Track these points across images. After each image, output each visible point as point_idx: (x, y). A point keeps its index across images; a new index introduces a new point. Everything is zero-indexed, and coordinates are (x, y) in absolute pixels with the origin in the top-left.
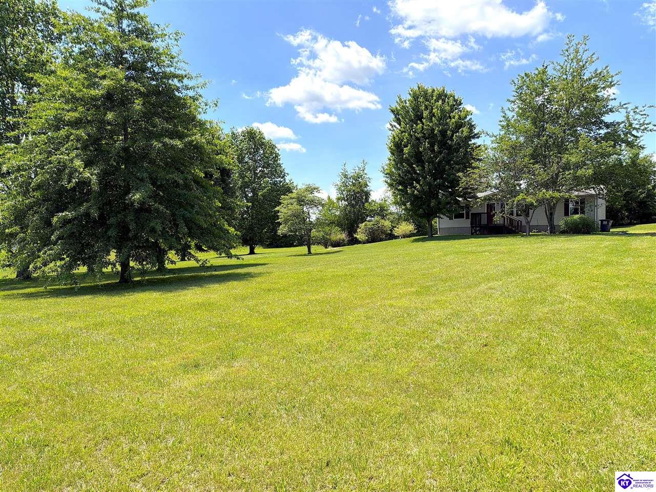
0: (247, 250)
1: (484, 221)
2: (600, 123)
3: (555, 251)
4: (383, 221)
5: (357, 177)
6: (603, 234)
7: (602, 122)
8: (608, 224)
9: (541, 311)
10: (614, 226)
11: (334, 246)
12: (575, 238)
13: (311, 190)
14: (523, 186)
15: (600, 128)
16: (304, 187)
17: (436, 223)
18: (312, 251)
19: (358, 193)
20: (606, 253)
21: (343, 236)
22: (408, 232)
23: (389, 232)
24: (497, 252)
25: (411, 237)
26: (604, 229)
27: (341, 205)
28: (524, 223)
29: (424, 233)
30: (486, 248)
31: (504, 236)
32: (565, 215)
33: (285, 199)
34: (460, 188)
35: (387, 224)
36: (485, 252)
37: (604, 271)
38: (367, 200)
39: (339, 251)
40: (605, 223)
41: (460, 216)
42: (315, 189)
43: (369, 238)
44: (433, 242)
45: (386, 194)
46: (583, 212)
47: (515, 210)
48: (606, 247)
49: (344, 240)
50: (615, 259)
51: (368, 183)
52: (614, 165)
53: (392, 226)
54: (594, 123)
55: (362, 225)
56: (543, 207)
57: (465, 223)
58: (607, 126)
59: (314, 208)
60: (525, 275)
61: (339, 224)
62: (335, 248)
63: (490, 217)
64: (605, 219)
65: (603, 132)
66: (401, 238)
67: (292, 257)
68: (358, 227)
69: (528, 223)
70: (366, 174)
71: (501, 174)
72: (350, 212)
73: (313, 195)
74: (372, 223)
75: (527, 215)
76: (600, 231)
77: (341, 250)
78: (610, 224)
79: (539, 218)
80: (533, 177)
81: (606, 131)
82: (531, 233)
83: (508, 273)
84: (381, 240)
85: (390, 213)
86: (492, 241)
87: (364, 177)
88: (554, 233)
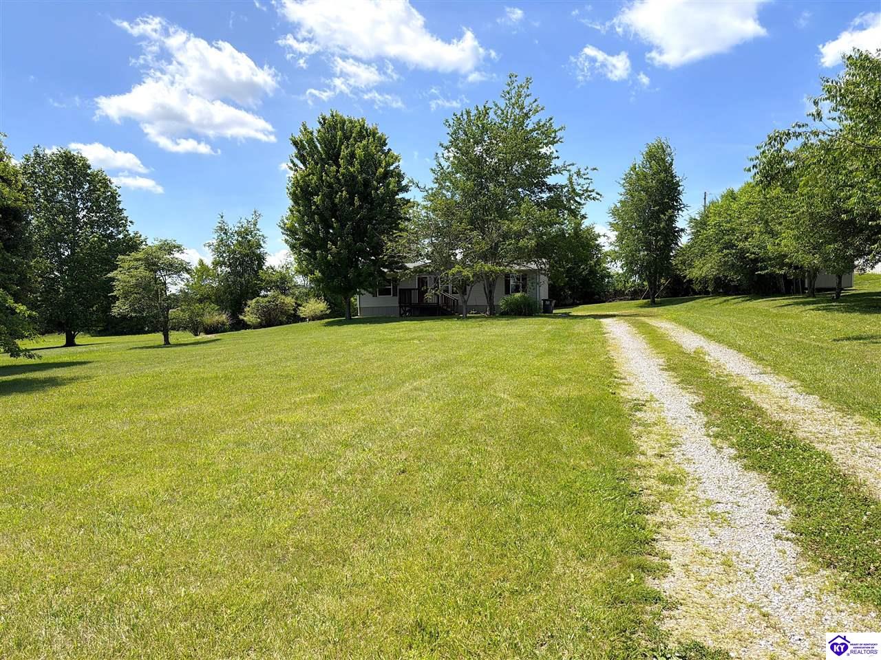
0: (61, 339)
1: (415, 299)
2: (542, 185)
3: (494, 337)
4: (283, 297)
5: (244, 233)
6: (546, 317)
7: (544, 184)
8: (551, 304)
9: (474, 416)
10: (557, 307)
11: (208, 332)
12: (516, 321)
13: (169, 248)
14: (459, 257)
15: (542, 191)
16: (157, 243)
17: (356, 300)
18: (172, 340)
19: (247, 255)
20: (548, 340)
21: (224, 317)
22: (318, 313)
23: (293, 312)
24: (428, 340)
25: (323, 319)
26: (546, 311)
27: (220, 273)
28: (460, 302)
29: (340, 313)
30: (416, 334)
31: (438, 319)
32: (506, 294)
33: (125, 260)
34: (385, 255)
35: (289, 300)
36: (413, 339)
37: (545, 361)
38: (260, 266)
39: (217, 340)
40: (548, 303)
41: (385, 292)
42: (175, 247)
43: (262, 320)
44: (352, 326)
45: (289, 259)
46: (525, 290)
47: (450, 286)
48: (548, 332)
49: (223, 324)
50: (557, 347)
51: (261, 242)
52: (557, 236)
53: (296, 303)
54: (537, 185)
55: (252, 303)
56: (482, 283)
57: (392, 301)
58: (550, 189)
59: (175, 276)
60: (458, 369)
61: (219, 301)
62: (209, 336)
63: (422, 294)
64: (547, 298)
65: (545, 196)
66: (309, 320)
67: (138, 351)
68: (246, 305)
69: (465, 302)
70: (258, 230)
71: (433, 239)
72: (234, 282)
73: (172, 256)
74: (266, 299)
75: (464, 292)
76: (543, 313)
77: (219, 338)
78: (553, 305)
79: (477, 296)
80: (470, 246)
81: (548, 195)
82: (468, 315)
83: (438, 367)
84: (281, 323)
85: (295, 286)
86: (423, 324)
87: (256, 234)
88: (494, 314)
